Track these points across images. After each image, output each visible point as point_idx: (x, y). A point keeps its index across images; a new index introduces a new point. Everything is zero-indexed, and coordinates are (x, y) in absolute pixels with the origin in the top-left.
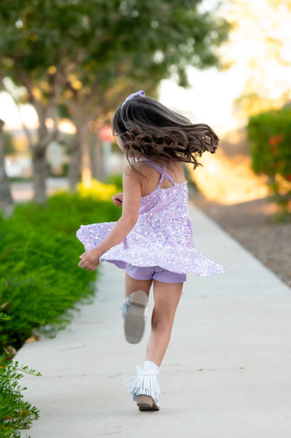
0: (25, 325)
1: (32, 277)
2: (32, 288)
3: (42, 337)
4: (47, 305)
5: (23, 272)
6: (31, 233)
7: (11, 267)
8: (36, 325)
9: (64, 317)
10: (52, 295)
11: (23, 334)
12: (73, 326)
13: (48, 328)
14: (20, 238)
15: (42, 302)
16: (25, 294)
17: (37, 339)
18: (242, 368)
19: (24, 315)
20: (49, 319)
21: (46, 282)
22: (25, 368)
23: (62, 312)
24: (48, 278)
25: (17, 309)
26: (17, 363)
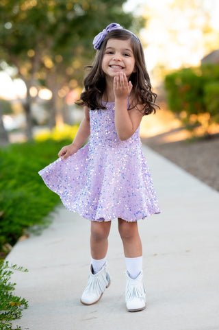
0: (17, 227)
1: (22, 191)
2: (22, 199)
3: (32, 235)
4: (33, 211)
5: (15, 187)
6: (20, 159)
7: (5, 185)
8: (26, 227)
9: (47, 219)
10: (36, 203)
11: (17, 234)
12: (54, 225)
13: (35, 227)
14: (12, 163)
15: (30, 209)
16: (16, 204)
17: (28, 236)
18: (187, 251)
19: (16, 220)
20: (36, 221)
21: (32, 194)
22: (14, 266)
23: (45, 215)
24: (33, 190)
25: (11, 216)
26: (7, 262)
